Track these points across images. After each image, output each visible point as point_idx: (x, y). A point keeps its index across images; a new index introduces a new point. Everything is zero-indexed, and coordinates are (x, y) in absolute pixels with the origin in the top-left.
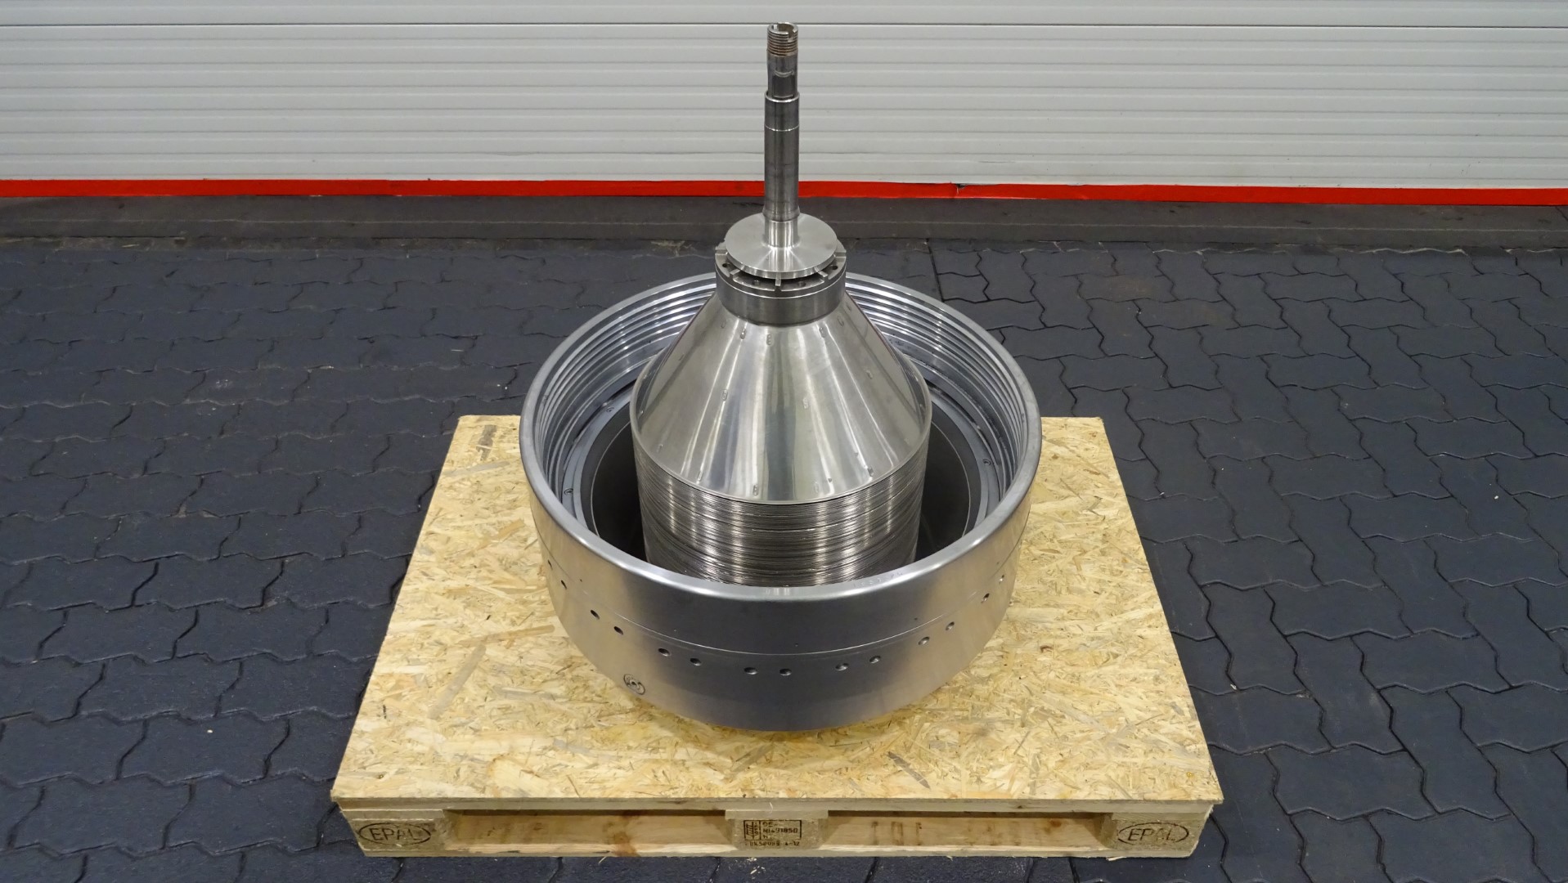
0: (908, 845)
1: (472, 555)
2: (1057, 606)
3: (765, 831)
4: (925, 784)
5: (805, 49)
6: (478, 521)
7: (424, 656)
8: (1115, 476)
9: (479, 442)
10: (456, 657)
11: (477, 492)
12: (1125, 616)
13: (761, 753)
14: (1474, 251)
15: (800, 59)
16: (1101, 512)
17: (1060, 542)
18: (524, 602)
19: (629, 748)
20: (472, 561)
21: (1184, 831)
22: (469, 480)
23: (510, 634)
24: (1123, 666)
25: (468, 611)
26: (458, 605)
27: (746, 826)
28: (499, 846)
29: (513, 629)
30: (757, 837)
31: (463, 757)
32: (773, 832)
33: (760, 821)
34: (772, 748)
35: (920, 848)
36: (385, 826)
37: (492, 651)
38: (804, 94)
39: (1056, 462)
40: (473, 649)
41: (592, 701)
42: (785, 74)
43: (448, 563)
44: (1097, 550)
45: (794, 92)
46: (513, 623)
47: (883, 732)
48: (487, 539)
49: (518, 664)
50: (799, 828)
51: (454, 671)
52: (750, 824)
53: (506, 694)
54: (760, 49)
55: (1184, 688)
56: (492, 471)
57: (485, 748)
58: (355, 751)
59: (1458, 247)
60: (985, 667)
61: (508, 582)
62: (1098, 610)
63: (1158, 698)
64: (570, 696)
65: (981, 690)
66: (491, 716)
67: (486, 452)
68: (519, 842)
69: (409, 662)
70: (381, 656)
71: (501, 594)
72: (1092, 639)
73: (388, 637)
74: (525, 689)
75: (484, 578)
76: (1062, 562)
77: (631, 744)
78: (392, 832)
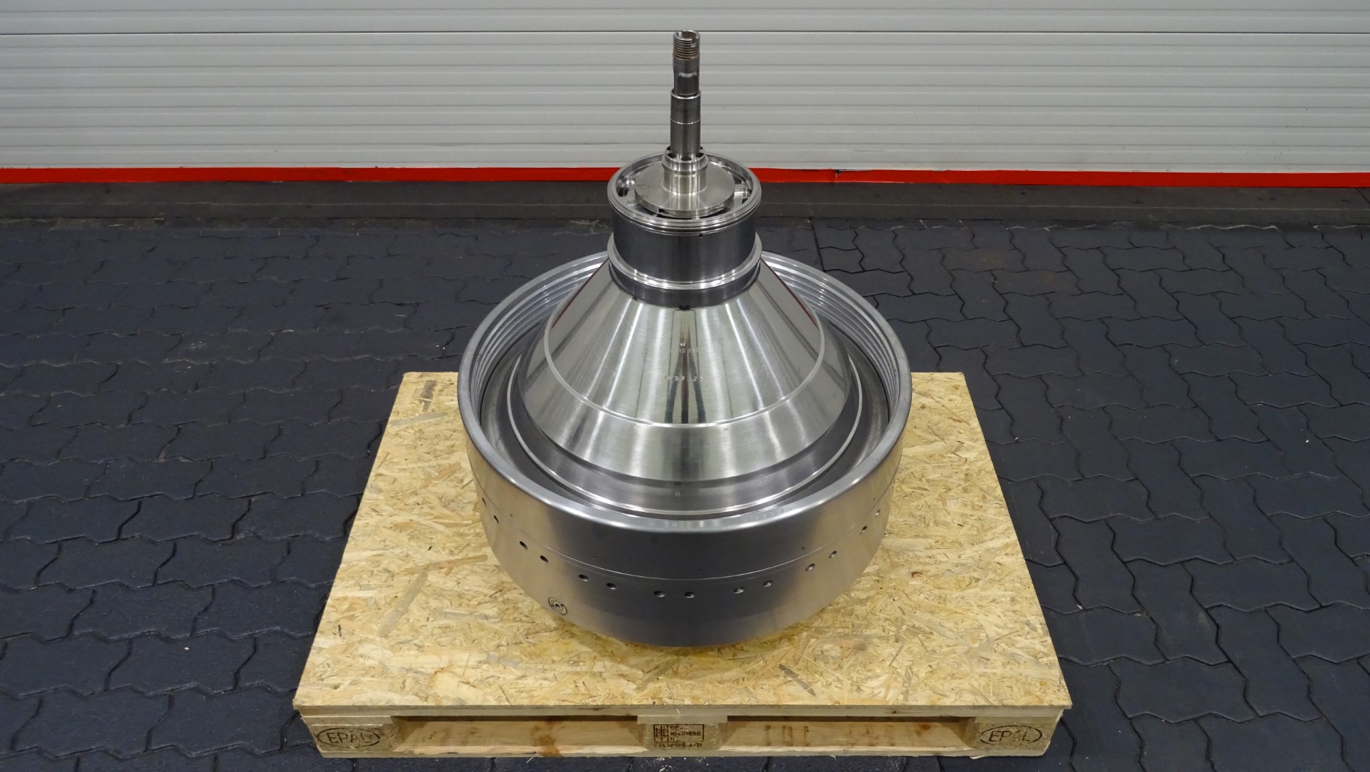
0: (797, 746)
1: (415, 493)
2: (925, 537)
3: (673, 734)
4: (812, 692)
5: (705, 53)
6: (420, 464)
7: (373, 582)
8: (975, 423)
9: (421, 396)
10: (402, 583)
11: (420, 438)
12: (985, 546)
13: (668, 665)
14: (1287, 227)
15: (702, 61)
16: (964, 455)
17: (928, 481)
18: (461, 535)
19: (553, 662)
20: (416, 499)
21: (1038, 733)
22: (412, 428)
23: (449, 562)
24: (983, 589)
25: (412, 543)
26: (404, 537)
27: (655, 729)
28: (441, 747)
29: (451, 558)
30: (665, 739)
31: (409, 670)
32: (679, 734)
33: (668, 726)
34: (678, 661)
35: (807, 749)
36: (341, 731)
37: (434, 578)
38: (705, 92)
39: (923, 412)
40: (416, 575)
41: (521, 621)
42: (690, 75)
43: (394, 501)
44: (960, 488)
45: (696, 91)
46: (452, 553)
47: (775, 648)
48: (428, 479)
49: (456, 589)
50: (701, 731)
51: (400, 595)
52: (659, 728)
53: (446, 615)
54: (668, 53)
55: (1037, 608)
56: (432, 421)
57: (428, 662)
58: (314, 666)
59: (1271, 224)
60: (864, 590)
61: (447, 517)
62: (962, 540)
63: (1014, 617)
64: (501, 617)
65: (860, 610)
66: (432, 635)
67: (427, 404)
68: (457, 745)
69: (361, 587)
70: (337, 582)
71: (441, 528)
72: (957, 565)
73: (342, 566)
74: (462, 611)
75: (426, 514)
76: (930, 498)
77: (555, 658)
78: (347, 735)
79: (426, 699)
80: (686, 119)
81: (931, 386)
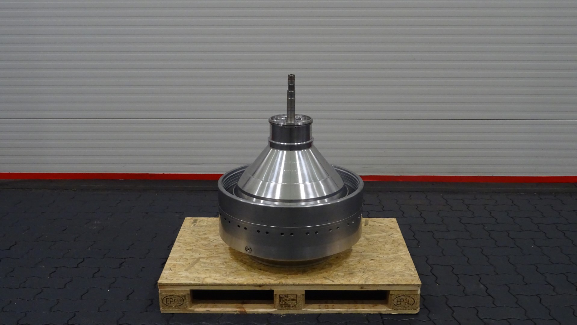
0: (329, 309)
1: (193, 243)
2: (377, 253)
3: (286, 300)
4: (334, 282)
6: (194, 237)
7: (181, 260)
8: (399, 229)
9: (192, 222)
10: (191, 261)
11: (193, 232)
12: (398, 254)
13: (285, 277)
14: (541, 194)
16: (393, 236)
17: (379, 241)
18: (211, 252)
19: (245, 276)
20: (193, 244)
22: (190, 229)
23: (207, 257)
24: (395, 262)
25: (193, 253)
26: (190, 252)
27: (280, 297)
28: (204, 309)
29: (208, 256)
31: (196, 277)
33: (284, 295)
34: (288, 276)
35: (333, 310)
36: (171, 297)
37: (201, 260)
39: (380, 227)
40: (196, 259)
41: (233, 268)
42: (292, 85)
43: (186, 244)
44: (391, 243)
45: (294, 89)
46: (208, 255)
47: (321, 274)
48: (197, 241)
49: (210, 262)
50: (296, 298)
51: (191, 263)
52: (281, 296)
53: (207, 267)
55: (413, 266)
56: (198, 228)
57: (203, 276)
60: (354, 263)
61: (205, 248)
62: (389, 253)
63: (405, 268)
64: (227, 268)
65: (352, 267)
66: (203, 271)
67: (194, 225)
68: (210, 308)
69: (177, 262)
70: (168, 260)
71: (204, 250)
72: (387, 258)
73: (169, 257)
74: (213, 266)
75: (198, 247)
76: (380, 245)
77: (246, 275)
78: (173, 300)
79: (203, 282)
80: (291, 97)
81: (383, 221)
